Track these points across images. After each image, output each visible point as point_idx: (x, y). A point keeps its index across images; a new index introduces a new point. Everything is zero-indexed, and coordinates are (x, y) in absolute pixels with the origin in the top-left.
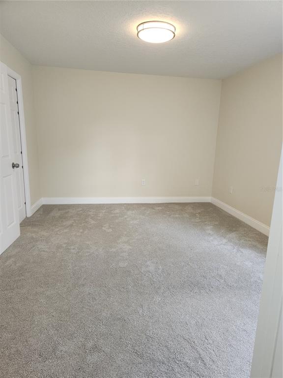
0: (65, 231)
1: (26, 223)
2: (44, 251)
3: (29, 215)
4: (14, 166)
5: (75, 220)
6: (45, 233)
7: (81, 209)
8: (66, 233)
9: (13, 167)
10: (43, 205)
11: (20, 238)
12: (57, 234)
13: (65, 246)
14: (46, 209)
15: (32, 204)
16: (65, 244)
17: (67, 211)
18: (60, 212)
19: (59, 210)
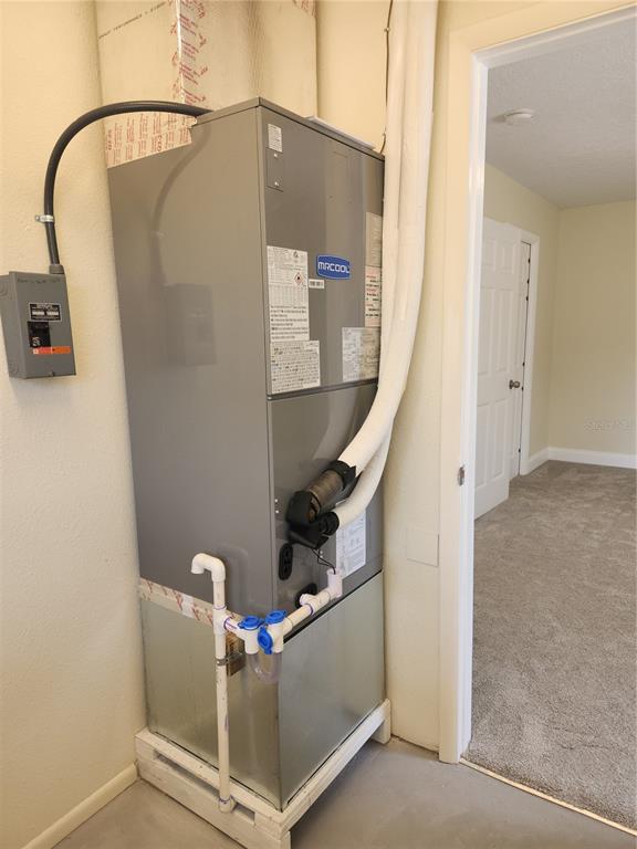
0: (585, 506)
1: (517, 484)
2: (545, 526)
3: (524, 472)
4: (512, 385)
5: (608, 493)
6: (548, 502)
7: (625, 476)
8: (587, 509)
9: (511, 387)
10: (550, 461)
11: (507, 501)
12: (570, 508)
13: (582, 526)
14: (555, 468)
15: (530, 455)
16: (583, 523)
17: (595, 475)
18: (581, 475)
19: (579, 472)
